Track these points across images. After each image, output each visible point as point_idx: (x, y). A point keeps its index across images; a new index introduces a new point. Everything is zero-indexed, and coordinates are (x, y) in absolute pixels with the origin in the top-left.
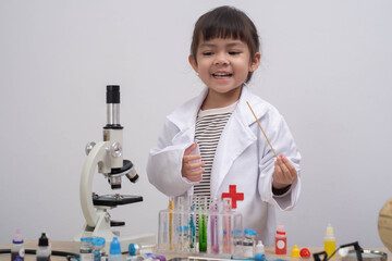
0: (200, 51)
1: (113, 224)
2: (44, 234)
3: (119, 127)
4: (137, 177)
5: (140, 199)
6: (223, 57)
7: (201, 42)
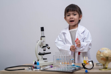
0: (66, 15)
1: (44, 59)
2: (35, 62)
3: (44, 37)
4: (50, 48)
5: (50, 53)
6: (72, 16)
7: (66, 13)
